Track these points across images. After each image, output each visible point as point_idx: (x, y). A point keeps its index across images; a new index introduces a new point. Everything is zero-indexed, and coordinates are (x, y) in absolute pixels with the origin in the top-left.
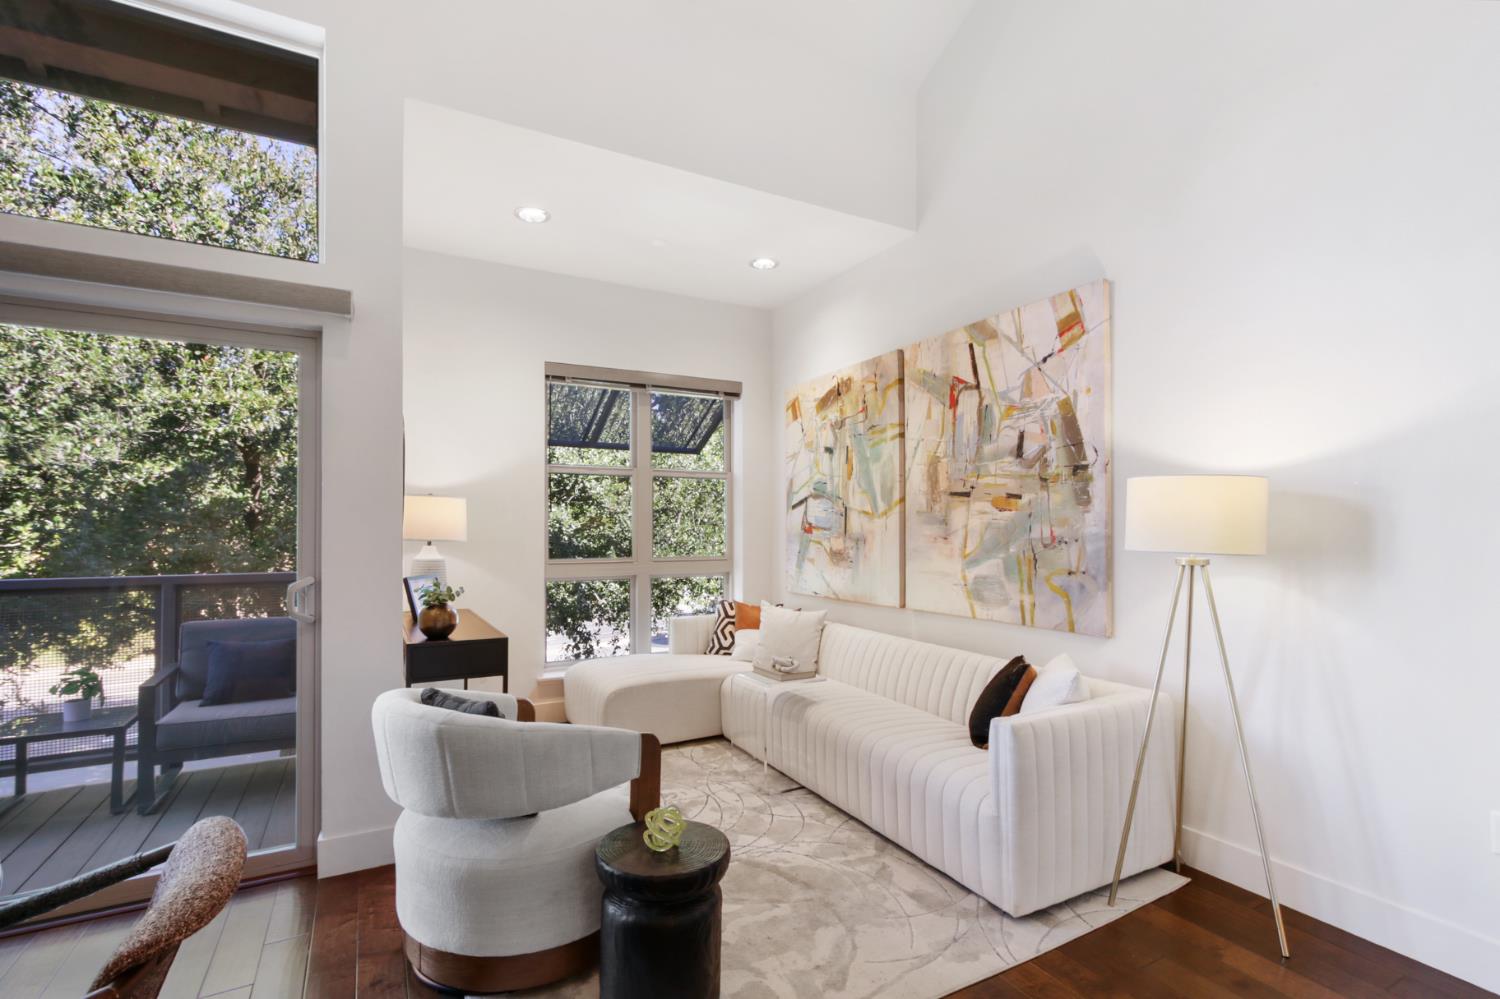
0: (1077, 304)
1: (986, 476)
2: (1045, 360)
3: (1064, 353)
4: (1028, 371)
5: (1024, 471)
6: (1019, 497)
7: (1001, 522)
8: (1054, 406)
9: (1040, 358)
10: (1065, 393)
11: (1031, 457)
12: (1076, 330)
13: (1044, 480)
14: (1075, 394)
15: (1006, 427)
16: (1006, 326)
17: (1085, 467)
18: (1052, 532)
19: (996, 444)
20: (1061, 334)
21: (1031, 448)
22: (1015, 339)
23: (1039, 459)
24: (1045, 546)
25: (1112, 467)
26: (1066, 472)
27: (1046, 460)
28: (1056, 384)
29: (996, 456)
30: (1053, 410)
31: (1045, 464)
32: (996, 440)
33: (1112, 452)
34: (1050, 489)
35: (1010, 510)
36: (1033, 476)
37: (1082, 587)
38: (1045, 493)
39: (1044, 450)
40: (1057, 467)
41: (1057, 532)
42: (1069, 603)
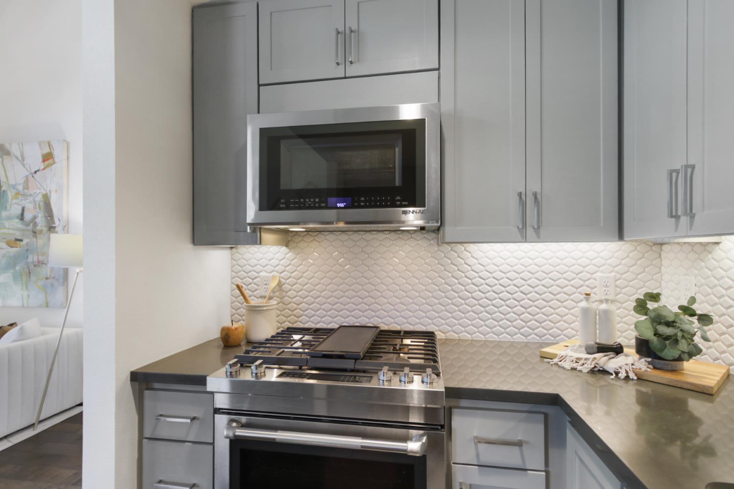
0: (51, 149)
1: (3, 229)
2: (35, 172)
3: (45, 171)
4: (27, 177)
5: (24, 227)
6: (21, 240)
7: (12, 253)
8: (40, 196)
9: (33, 171)
10: (45, 190)
11: (28, 220)
12: (50, 161)
13: (35, 232)
14: (50, 191)
15: (16, 203)
16: (15, 150)
17: (54, 228)
18: (38, 258)
19: (9, 212)
20: (44, 161)
21: (28, 216)
22: (20, 158)
23: (32, 222)
24: (35, 266)
25: (68, 228)
26: (45, 229)
27: (36, 223)
28: (41, 185)
29: (9, 218)
30: (39, 198)
31: (35, 225)
32: (9, 210)
33: (68, 222)
34: (38, 237)
35: (16, 247)
36: (28, 230)
37: (52, 285)
38: (35, 239)
39: (35, 218)
40: (41, 226)
41: (41, 258)
42: (46, 293)
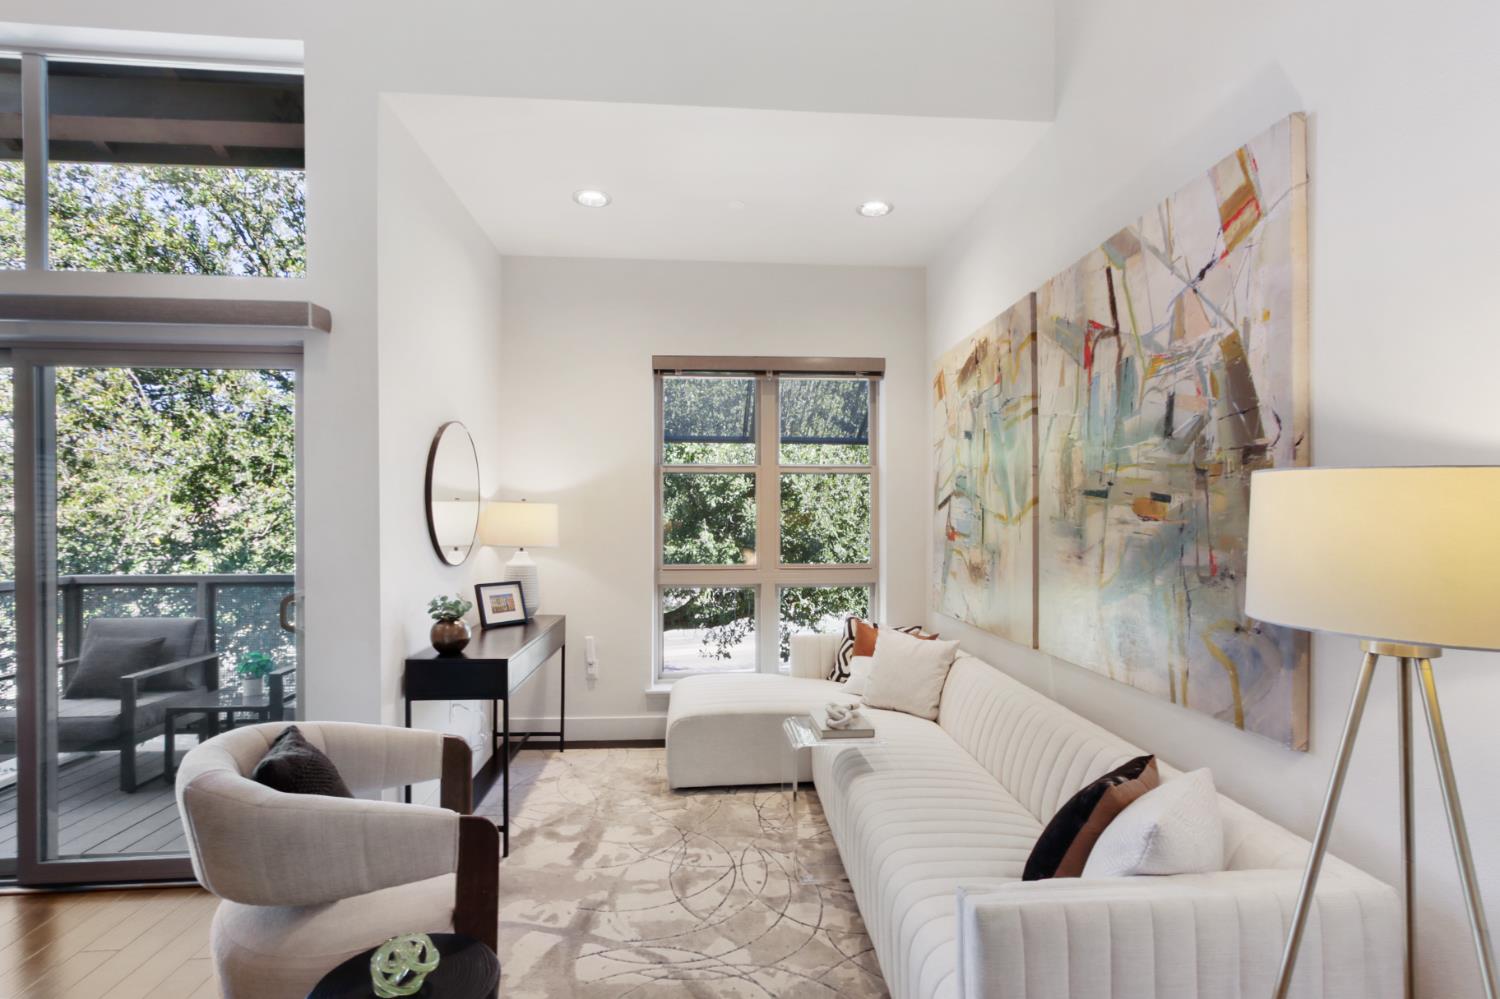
0: (1249, 168)
1: (1127, 466)
2: (1202, 275)
3: (1228, 259)
4: (1180, 296)
5: (1173, 458)
6: (1166, 499)
7: (1145, 537)
8: (1216, 349)
9: (1195, 273)
10: (1232, 325)
11: (1183, 435)
12: (1248, 214)
13: (1201, 472)
14: (1247, 324)
15: (1153, 388)
16: (1152, 235)
17: (1262, 449)
18: (1211, 557)
19: (1138, 417)
20: (1225, 227)
21: (1183, 422)
22: (1162, 249)
23: (1194, 438)
24: (1203, 580)
25: (1310, 448)
26: (1231, 458)
27: (1203, 440)
28: (1218, 312)
29: (1139, 435)
30: (1214, 356)
31: (1203, 446)
32: (1139, 412)
33: (1309, 423)
34: (1210, 487)
35: (1156, 520)
36: (1185, 466)
37: (1256, 655)
38: (1203, 495)
39: (1201, 423)
40: (1220, 450)
41: (1220, 558)
42: (1236, 679)
